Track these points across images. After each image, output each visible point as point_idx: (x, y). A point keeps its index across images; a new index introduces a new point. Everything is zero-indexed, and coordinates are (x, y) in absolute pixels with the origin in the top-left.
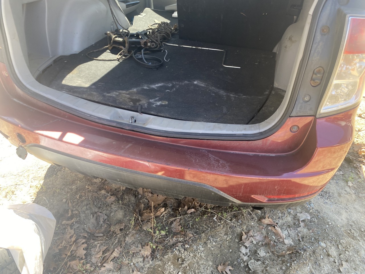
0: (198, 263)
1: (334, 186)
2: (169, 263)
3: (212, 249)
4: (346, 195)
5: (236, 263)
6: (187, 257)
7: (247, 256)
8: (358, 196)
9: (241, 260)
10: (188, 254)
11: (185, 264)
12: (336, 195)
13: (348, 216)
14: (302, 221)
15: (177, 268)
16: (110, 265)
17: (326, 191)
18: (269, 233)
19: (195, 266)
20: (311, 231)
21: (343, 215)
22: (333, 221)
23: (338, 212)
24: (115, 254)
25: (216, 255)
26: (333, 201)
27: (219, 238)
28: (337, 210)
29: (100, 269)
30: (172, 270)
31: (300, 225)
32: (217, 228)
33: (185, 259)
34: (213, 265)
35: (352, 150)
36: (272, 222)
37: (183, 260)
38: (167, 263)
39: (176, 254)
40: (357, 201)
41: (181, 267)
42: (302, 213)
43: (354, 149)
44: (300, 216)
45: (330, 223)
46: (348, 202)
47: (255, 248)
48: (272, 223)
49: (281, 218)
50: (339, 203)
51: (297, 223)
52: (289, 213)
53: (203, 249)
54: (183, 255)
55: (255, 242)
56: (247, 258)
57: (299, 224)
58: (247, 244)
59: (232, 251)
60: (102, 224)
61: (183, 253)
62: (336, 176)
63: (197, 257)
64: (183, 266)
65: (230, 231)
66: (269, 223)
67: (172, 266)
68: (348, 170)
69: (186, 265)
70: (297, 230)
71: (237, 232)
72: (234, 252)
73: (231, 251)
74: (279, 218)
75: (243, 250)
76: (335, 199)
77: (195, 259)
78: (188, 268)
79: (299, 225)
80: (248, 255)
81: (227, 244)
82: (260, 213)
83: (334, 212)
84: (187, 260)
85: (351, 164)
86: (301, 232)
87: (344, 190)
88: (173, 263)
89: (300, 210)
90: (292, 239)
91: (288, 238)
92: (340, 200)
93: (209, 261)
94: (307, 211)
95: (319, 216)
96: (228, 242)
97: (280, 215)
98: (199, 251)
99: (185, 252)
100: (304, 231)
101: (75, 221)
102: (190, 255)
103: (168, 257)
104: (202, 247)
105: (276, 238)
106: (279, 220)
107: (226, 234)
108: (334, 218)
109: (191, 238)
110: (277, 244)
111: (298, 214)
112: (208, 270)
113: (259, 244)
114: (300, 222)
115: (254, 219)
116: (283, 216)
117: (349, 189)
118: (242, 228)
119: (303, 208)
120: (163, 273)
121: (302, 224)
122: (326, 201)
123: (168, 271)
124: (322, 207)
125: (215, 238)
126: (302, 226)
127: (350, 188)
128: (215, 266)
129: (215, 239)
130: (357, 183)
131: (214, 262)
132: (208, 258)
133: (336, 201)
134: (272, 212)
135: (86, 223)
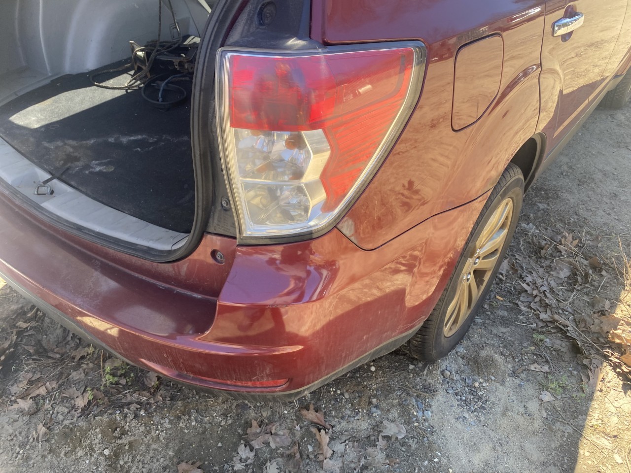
0: (149, 445)
1: (508, 390)
2: (97, 430)
3: (186, 431)
4: (518, 416)
5: (217, 468)
6: (134, 430)
7: (244, 464)
8: (550, 427)
9: (229, 467)
10: (137, 426)
11: (124, 440)
12: (498, 409)
13: (493, 459)
14: (384, 437)
15: (107, 441)
16: (26, 403)
17: (483, 395)
18: (305, 439)
19: (141, 448)
20: (388, 462)
21: (481, 455)
22: (448, 458)
23: (474, 444)
24: (42, 391)
25: (188, 444)
26: (482, 418)
27: (208, 418)
28: (475, 439)
29: (12, 405)
30: (97, 441)
31: (377, 443)
32: (210, 400)
33: (128, 433)
34: (173, 457)
35: (598, 328)
36: (323, 421)
37: (124, 433)
38: (94, 428)
39: (116, 419)
40: (540, 435)
41: (115, 442)
42: (394, 423)
43: (601, 325)
44: (388, 425)
45: (436, 460)
46: (515, 432)
47: (269, 456)
48: (321, 421)
49: (346, 418)
50: (493, 428)
51: (373, 438)
52: (370, 415)
53: (169, 426)
54: (128, 424)
55: (273, 446)
56: (243, 467)
57: (377, 440)
58: (256, 444)
59: (222, 447)
60: (69, 341)
61: (128, 421)
62: (528, 373)
63: (152, 435)
64: (119, 441)
65: (234, 411)
66: (316, 420)
67: (100, 436)
68: (566, 368)
69: (125, 443)
70: (366, 450)
71: (246, 417)
72: (225, 450)
73: (220, 445)
74: (343, 418)
75: (243, 452)
76: (491, 416)
77: (146, 437)
78: (127, 447)
79: (375, 442)
80: (247, 463)
81: (219, 432)
82: (309, 397)
83: (465, 441)
84: (130, 434)
85: (579, 355)
86: (370, 456)
87: (523, 404)
88: (103, 432)
89: (396, 415)
90: (343, 463)
91: (338, 458)
92: (498, 421)
93: (170, 448)
94: (408, 422)
95: (425, 439)
96: (221, 430)
97: (348, 412)
98: (159, 427)
99: (133, 421)
100: (376, 458)
101: (31, 325)
102: (139, 429)
103: (100, 419)
104: (169, 423)
105: (315, 451)
106: (342, 421)
107: (225, 415)
108: (454, 452)
109: (158, 402)
110: (310, 463)
111: (385, 422)
112: (158, 463)
113: (279, 451)
114: (380, 438)
115: (293, 404)
116: (351, 417)
117: (537, 406)
118: (261, 412)
119: (404, 414)
120: (81, 441)
121: (381, 443)
122: (466, 415)
123: (89, 441)
124: (446, 424)
125: (201, 415)
126: (378, 447)
127: (541, 405)
128: (175, 460)
129: (201, 417)
130: (569, 399)
131: (179, 452)
132: (171, 444)
133: (490, 422)
134: (333, 402)
135: (48, 334)
